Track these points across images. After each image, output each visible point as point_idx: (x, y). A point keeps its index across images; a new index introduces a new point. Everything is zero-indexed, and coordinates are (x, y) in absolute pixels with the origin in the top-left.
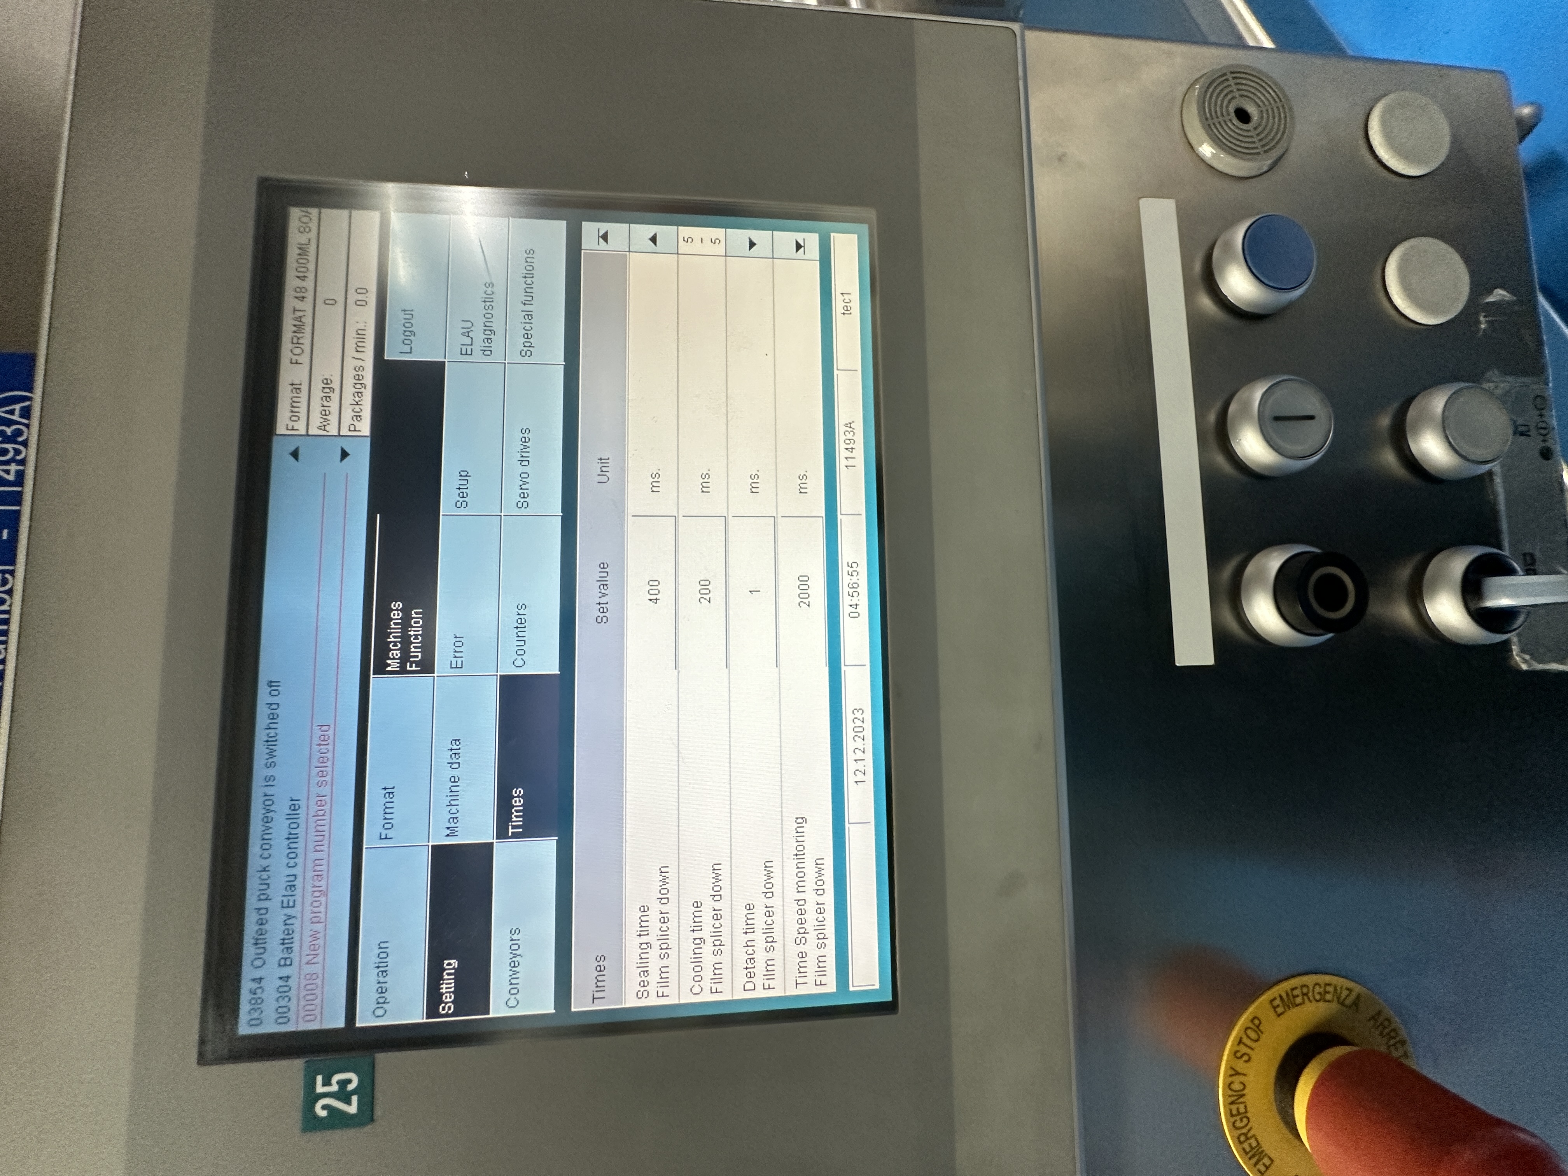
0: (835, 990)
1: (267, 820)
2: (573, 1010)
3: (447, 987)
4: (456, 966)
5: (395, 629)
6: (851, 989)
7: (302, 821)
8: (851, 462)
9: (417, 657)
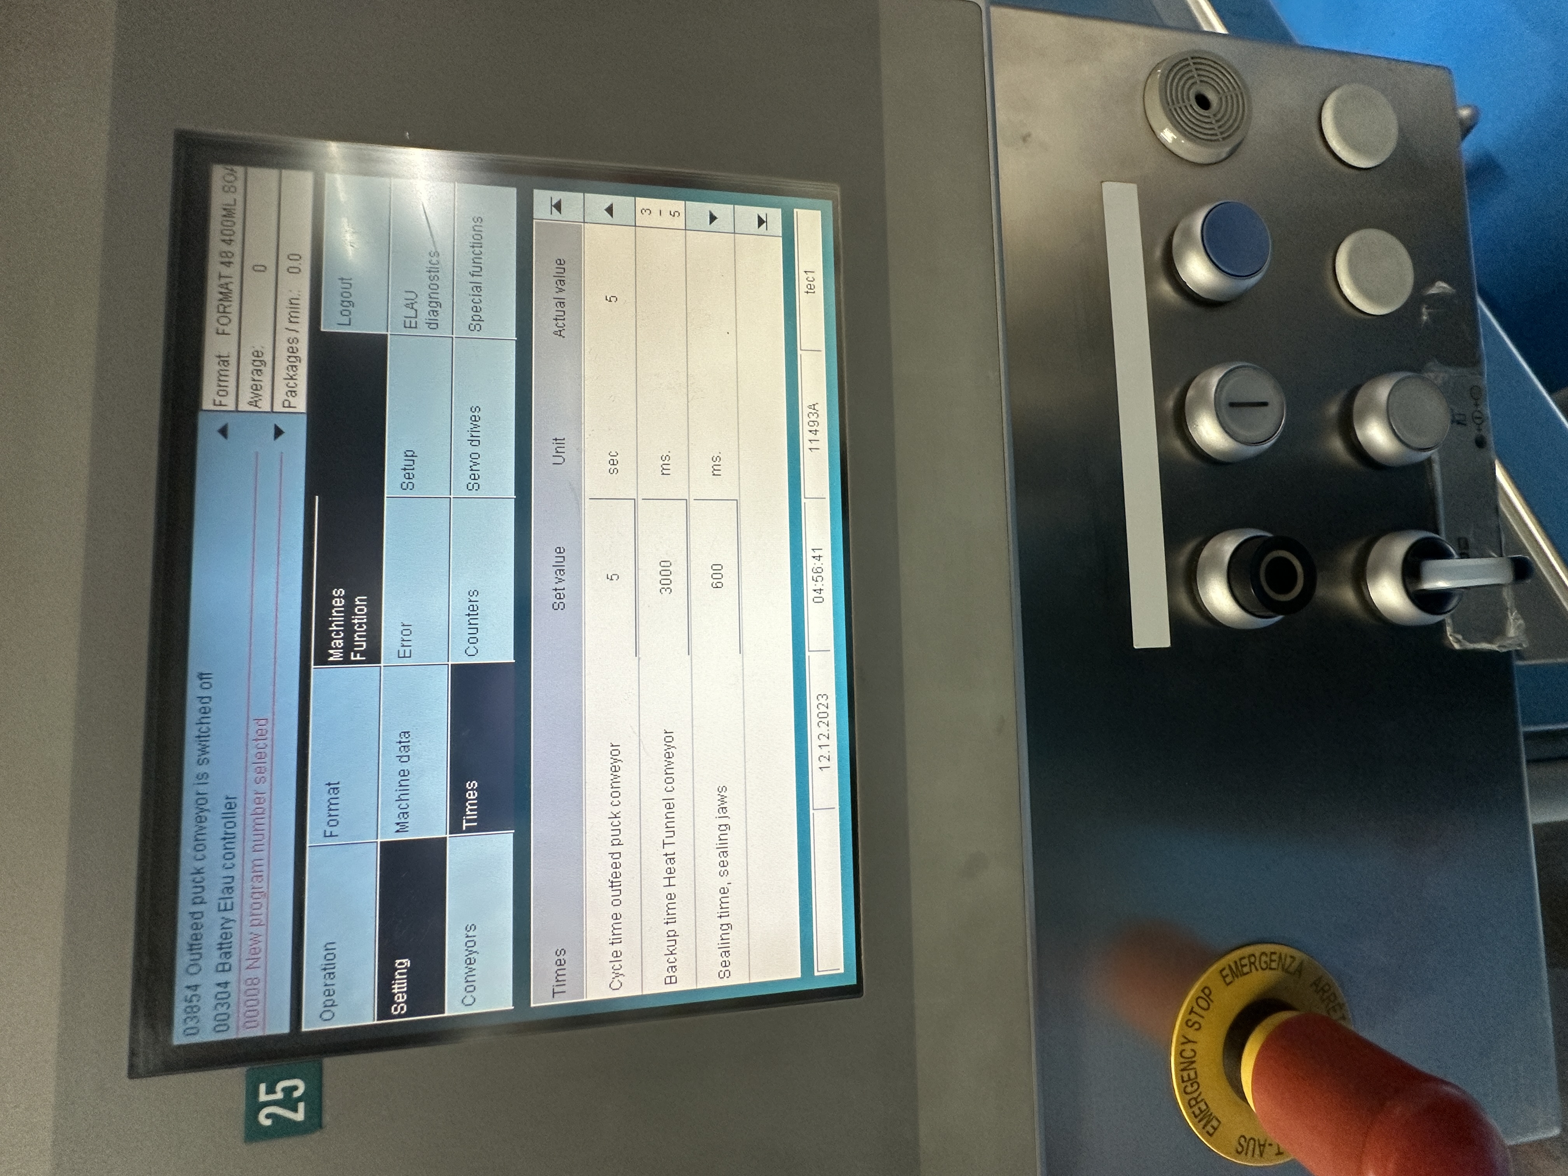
0: (799, 975)
1: (200, 820)
2: (532, 1005)
3: (400, 987)
4: (409, 966)
5: (337, 618)
6: (816, 974)
7: (239, 820)
8: (814, 445)
9: (361, 646)
